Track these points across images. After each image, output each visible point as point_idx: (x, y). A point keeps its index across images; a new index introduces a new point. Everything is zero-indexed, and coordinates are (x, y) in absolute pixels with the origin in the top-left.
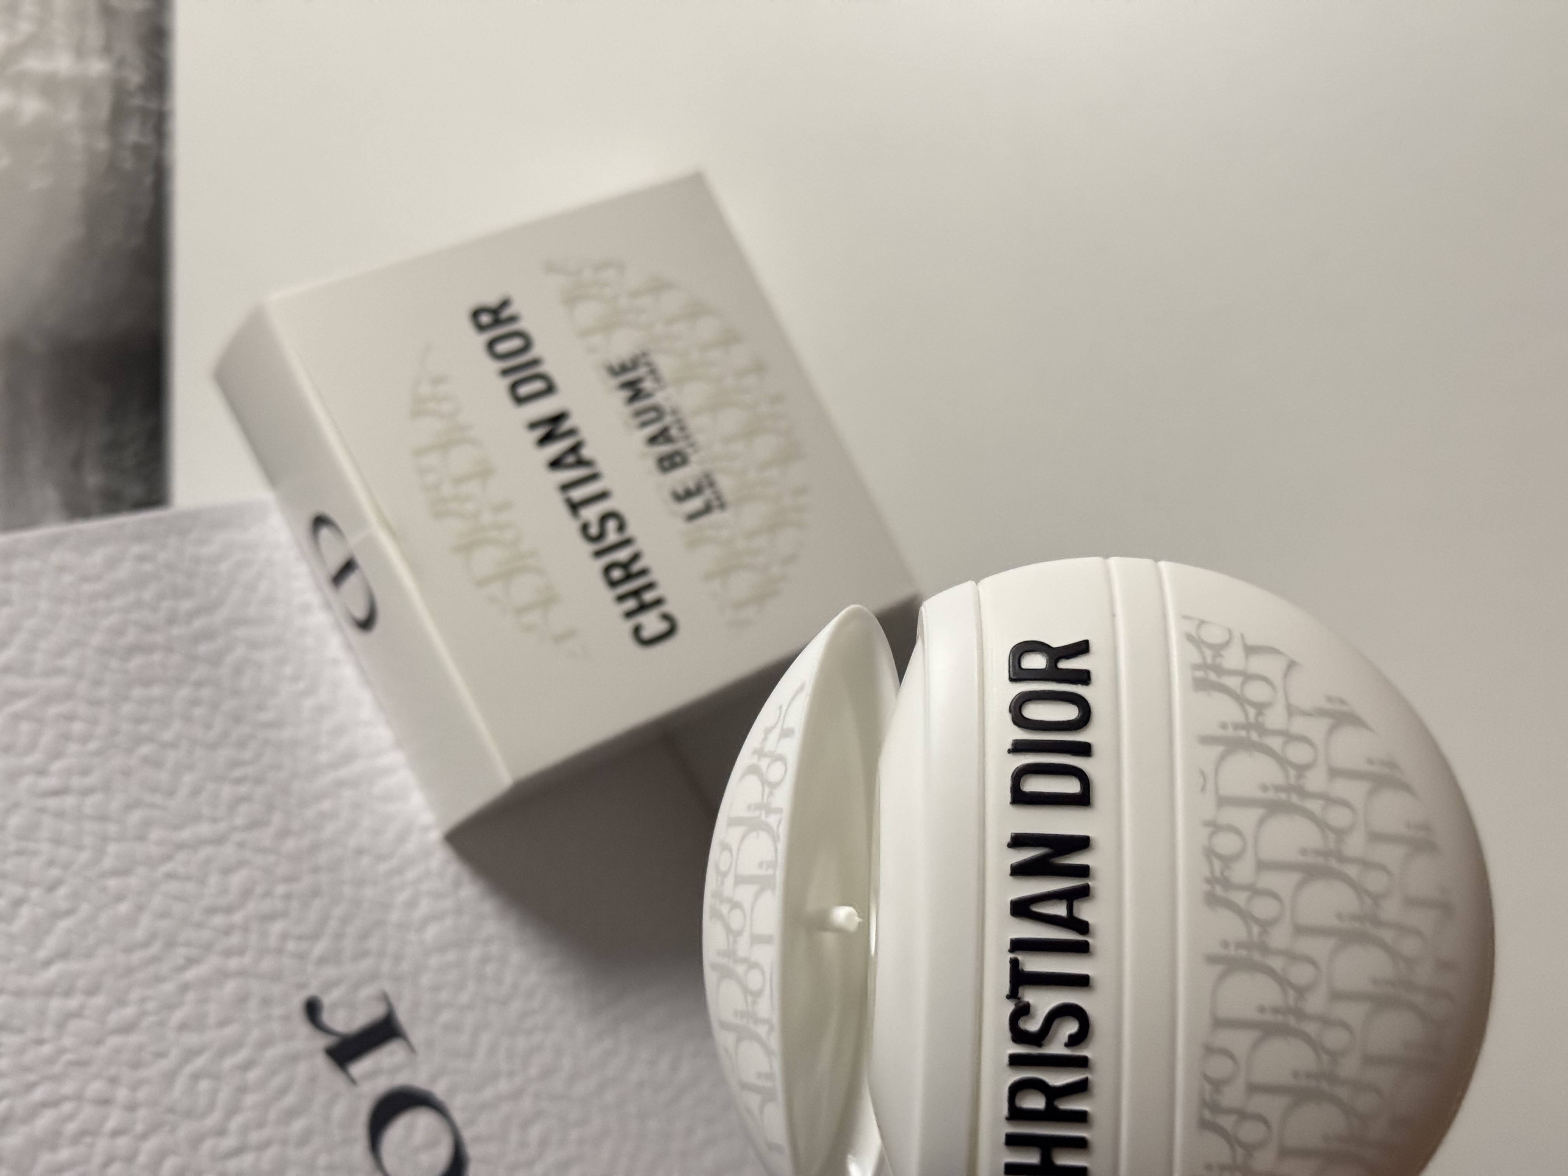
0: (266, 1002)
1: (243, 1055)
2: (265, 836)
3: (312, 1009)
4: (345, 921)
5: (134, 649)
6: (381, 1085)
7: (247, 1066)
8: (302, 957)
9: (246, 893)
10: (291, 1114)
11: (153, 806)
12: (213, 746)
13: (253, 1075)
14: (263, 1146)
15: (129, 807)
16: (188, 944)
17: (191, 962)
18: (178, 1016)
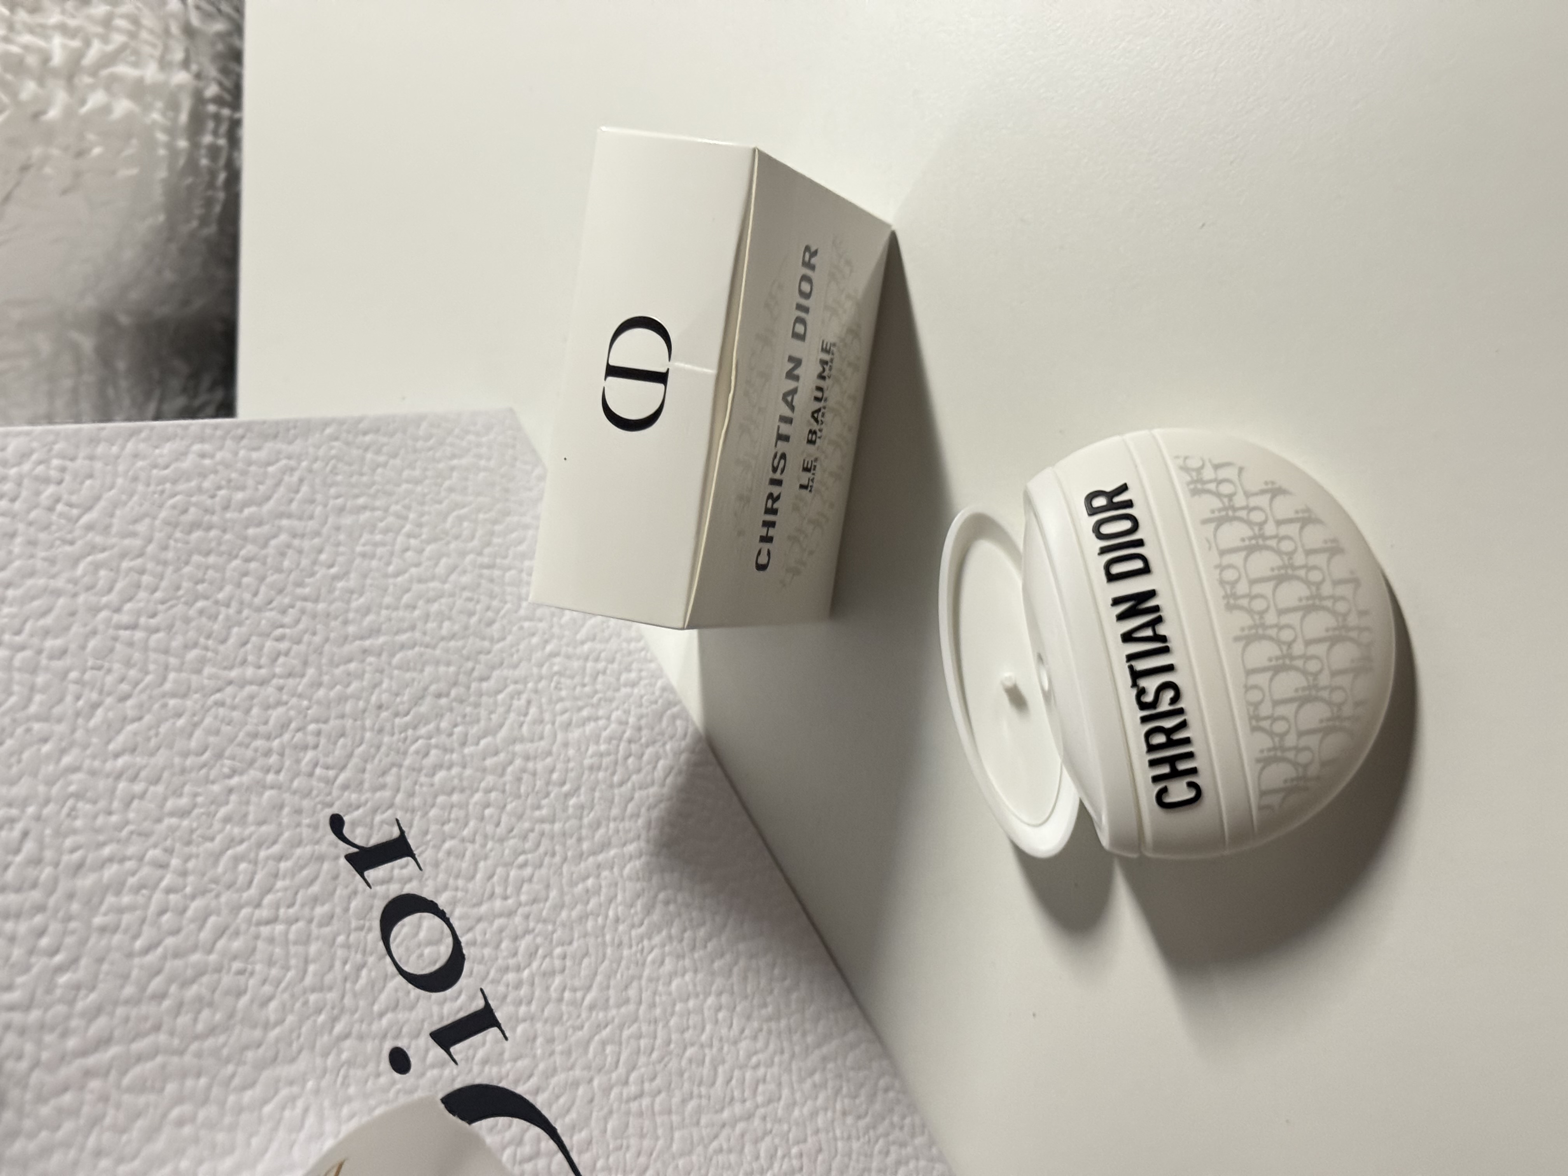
0: (298, 811)
1: (276, 849)
2: (302, 685)
3: (336, 823)
4: (366, 759)
5: (195, 525)
6: (394, 890)
7: (280, 858)
8: (329, 782)
9: (284, 726)
10: (315, 900)
11: (206, 648)
12: (259, 610)
13: (284, 865)
14: (291, 921)
15: (187, 647)
16: (233, 758)
17: (234, 772)
18: (223, 811)
